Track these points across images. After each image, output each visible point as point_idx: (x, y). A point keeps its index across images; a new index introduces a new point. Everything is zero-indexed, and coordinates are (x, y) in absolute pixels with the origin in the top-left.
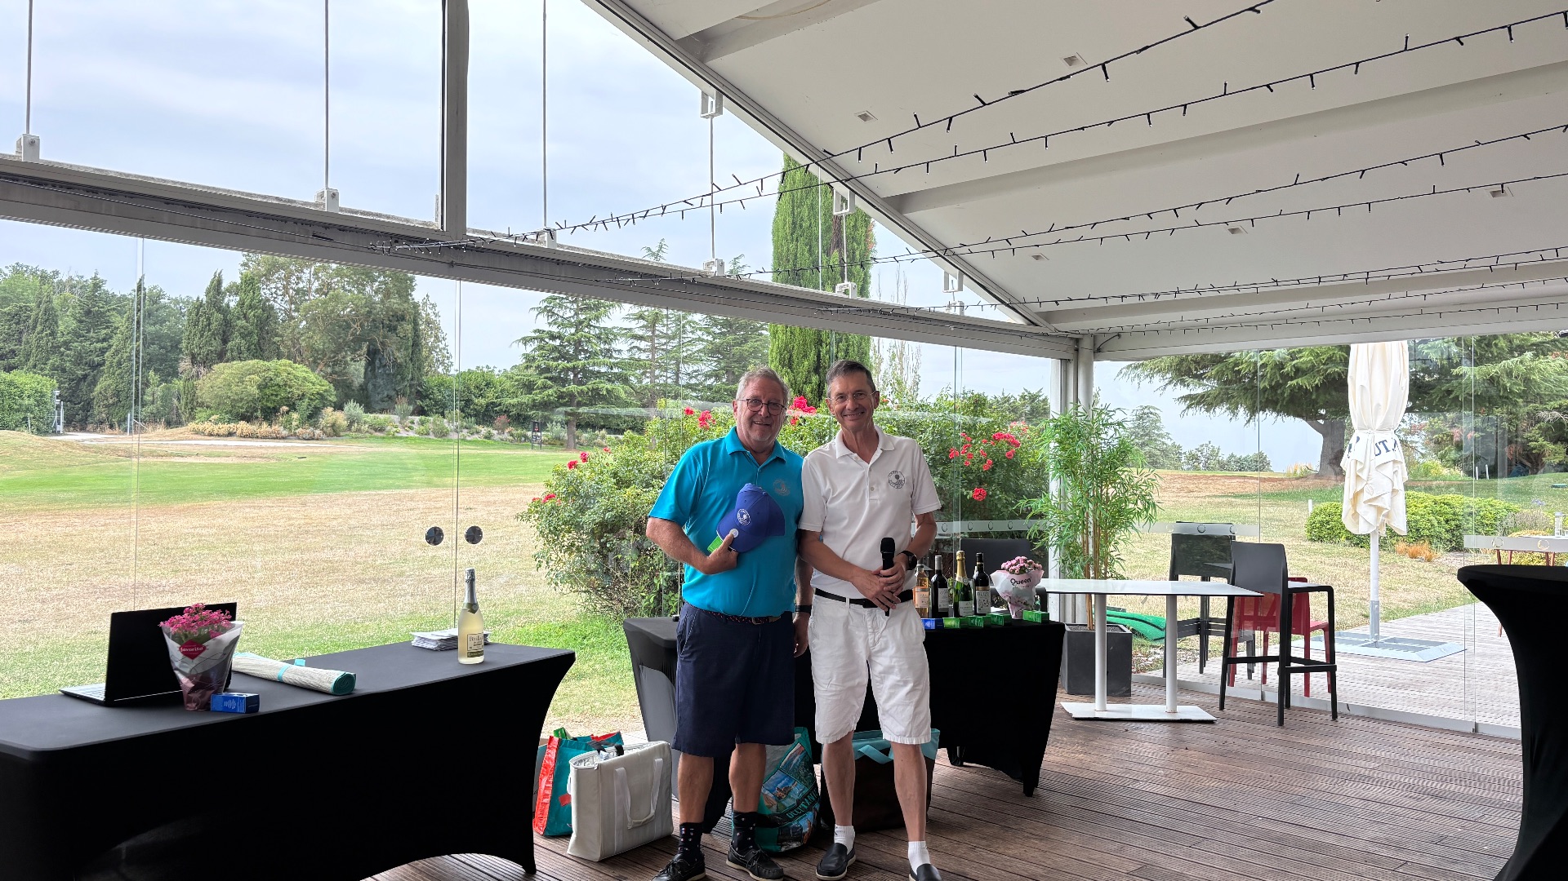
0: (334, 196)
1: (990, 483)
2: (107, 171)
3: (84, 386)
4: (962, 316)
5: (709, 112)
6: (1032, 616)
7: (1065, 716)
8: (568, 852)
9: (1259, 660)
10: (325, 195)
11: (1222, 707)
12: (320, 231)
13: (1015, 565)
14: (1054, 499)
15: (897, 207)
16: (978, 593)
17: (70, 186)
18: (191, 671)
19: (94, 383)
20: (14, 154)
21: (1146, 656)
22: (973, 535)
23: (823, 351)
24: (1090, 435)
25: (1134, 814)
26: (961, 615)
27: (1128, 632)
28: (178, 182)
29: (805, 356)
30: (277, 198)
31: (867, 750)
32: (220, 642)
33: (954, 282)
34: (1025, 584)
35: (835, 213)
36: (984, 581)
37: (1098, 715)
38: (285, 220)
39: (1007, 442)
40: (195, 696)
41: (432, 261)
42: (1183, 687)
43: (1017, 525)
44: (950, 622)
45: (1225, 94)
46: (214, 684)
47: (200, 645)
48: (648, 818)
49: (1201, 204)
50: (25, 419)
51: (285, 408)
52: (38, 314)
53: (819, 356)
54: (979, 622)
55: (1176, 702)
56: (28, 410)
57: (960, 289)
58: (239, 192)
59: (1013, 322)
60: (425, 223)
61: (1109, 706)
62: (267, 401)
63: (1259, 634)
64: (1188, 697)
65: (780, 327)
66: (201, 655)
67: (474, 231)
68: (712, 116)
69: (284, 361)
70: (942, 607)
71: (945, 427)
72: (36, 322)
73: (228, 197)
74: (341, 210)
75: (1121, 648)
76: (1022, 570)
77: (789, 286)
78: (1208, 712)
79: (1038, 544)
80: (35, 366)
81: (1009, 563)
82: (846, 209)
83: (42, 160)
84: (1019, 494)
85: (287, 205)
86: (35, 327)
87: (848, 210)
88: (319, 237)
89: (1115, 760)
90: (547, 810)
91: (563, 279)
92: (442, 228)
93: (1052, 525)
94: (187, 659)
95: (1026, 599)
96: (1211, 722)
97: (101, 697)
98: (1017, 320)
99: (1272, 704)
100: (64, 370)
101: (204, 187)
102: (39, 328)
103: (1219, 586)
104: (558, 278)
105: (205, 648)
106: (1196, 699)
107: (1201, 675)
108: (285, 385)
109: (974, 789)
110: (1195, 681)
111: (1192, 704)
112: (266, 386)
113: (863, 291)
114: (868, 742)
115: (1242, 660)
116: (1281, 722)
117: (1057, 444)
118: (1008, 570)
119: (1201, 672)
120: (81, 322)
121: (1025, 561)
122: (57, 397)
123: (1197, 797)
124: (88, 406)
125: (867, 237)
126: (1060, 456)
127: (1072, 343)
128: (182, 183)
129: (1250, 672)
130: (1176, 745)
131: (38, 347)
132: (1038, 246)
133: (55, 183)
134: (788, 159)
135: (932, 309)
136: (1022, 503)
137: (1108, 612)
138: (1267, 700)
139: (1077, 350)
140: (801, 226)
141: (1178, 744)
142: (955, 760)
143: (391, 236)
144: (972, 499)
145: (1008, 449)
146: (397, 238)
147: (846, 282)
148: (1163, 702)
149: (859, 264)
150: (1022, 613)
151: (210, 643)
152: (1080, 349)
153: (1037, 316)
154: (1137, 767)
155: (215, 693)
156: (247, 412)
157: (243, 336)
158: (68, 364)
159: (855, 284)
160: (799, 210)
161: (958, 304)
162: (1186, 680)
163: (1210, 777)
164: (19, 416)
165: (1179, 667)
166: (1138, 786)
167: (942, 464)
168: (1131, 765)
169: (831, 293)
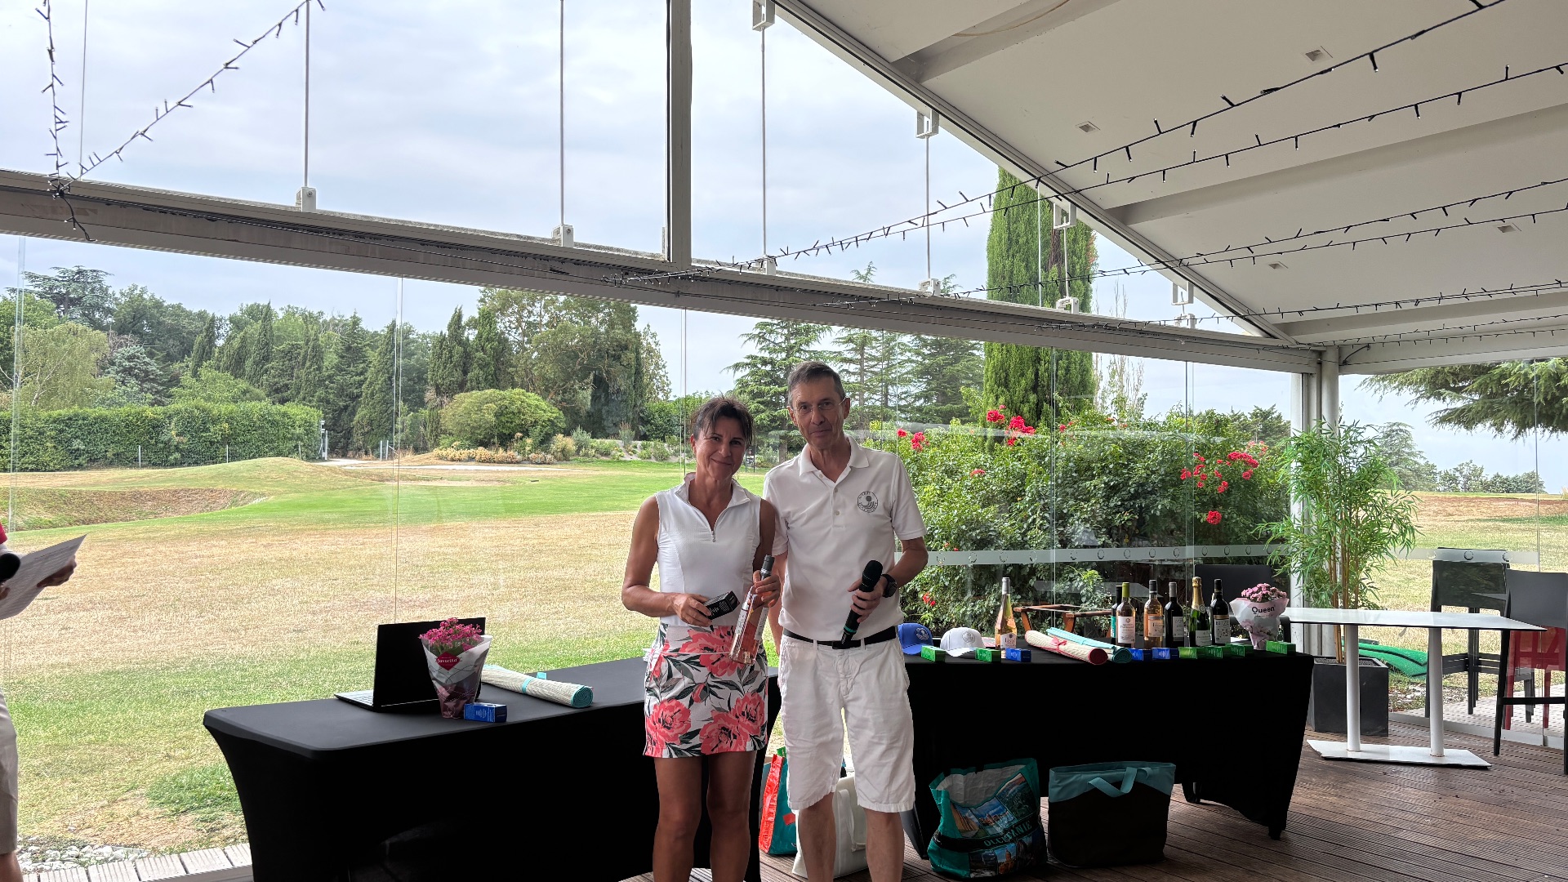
0: (569, 231)
1: (1225, 506)
2: (373, 217)
3: (345, 416)
4: (1193, 330)
5: (925, 132)
6: (1276, 646)
7: (1313, 755)
8: (793, 872)
9: (1539, 701)
10: (561, 231)
11: (1497, 753)
12: (557, 266)
13: (1257, 592)
14: (1297, 522)
15: (1121, 219)
16: (1217, 623)
17: (341, 233)
18: (447, 681)
19: (353, 413)
20: (294, 205)
21: (1405, 694)
22: (1207, 560)
23: (1042, 369)
24: (1337, 453)
25: (1396, 865)
26: (1197, 644)
27: (1383, 666)
28: (432, 225)
29: (1022, 375)
30: (518, 236)
31: (1097, 783)
32: (472, 654)
33: (1184, 294)
34: (1268, 613)
35: (1055, 227)
36: (1223, 609)
37: (1351, 755)
38: (525, 255)
39: (1244, 461)
40: (451, 704)
41: (660, 291)
42: (1450, 730)
43: (1255, 551)
44: (1187, 652)
45: (1507, 79)
46: (467, 694)
47: (454, 657)
49: (1474, 201)
50: (296, 446)
51: (519, 434)
52: (306, 351)
53: (1037, 375)
54: (1219, 654)
55: (1442, 745)
56: (299, 438)
57: (1191, 301)
58: (487, 232)
59: (1248, 334)
60: (653, 255)
61: (1363, 747)
62: (503, 428)
63: (1539, 674)
64: (1456, 740)
65: (996, 345)
66: (456, 666)
67: (698, 261)
68: (928, 136)
69: (517, 390)
70: (1177, 636)
71: (1176, 447)
72: (305, 358)
73: (475, 236)
74: (576, 244)
75: (1375, 684)
76: (1265, 598)
77: (1005, 303)
78: (1481, 757)
79: (1280, 571)
80: (304, 399)
81: (1250, 590)
82: (1067, 222)
83: (318, 210)
84: (1257, 517)
85: (527, 241)
86: (304, 364)
88: (556, 271)
89: (1373, 805)
90: (771, 829)
91: (782, 304)
92: (669, 259)
93: (1295, 550)
94: (444, 670)
95: (1269, 629)
96: (1484, 768)
97: (370, 702)
98: (1255, 333)
99: (1557, 751)
100: (328, 402)
101: (456, 228)
102: (308, 364)
103: (1490, 619)
104: (777, 304)
105: (458, 660)
106: (1466, 743)
107: (1471, 716)
108: (519, 412)
109: (1214, 828)
110: (1466, 722)
111: (1460, 748)
112: (502, 414)
113: (1084, 306)
114: (1098, 775)
115: (1519, 701)
117: (1299, 464)
118: (1249, 598)
119: (1471, 712)
120: (342, 357)
121: (1268, 588)
122: (323, 427)
123: (1471, 850)
124: (349, 434)
125: (1087, 250)
126: (1304, 476)
127: (1314, 355)
129: (1529, 714)
130: (1444, 792)
131: (307, 381)
132: (1281, 253)
133: (329, 231)
134: (1004, 175)
135: (1162, 323)
136: (1261, 527)
137: (1360, 644)
138: (1550, 745)
139: (1320, 363)
140: (1017, 242)
141: (1445, 791)
142: (1191, 797)
143: (622, 268)
144: (1206, 522)
145: (1245, 470)
146: (627, 271)
147: (1067, 298)
148: (1428, 745)
149: (1079, 279)
150: (1265, 643)
151: (462, 656)
152: (1324, 363)
153: (1275, 328)
154: (1400, 814)
155: (467, 703)
156: (485, 438)
157: (481, 367)
158: (331, 396)
159: (1077, 299)
160: (1015, 225)
161: (1189, 317)
162: (1454, 721)
163: (1486, 828)
164: (291, 444)
165: (1445, 707)
166: (1401, 835)
167: (1173, 486)
168: (1393, 812)
169: (1051, 309)
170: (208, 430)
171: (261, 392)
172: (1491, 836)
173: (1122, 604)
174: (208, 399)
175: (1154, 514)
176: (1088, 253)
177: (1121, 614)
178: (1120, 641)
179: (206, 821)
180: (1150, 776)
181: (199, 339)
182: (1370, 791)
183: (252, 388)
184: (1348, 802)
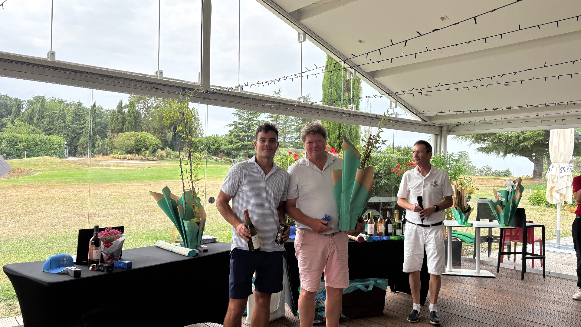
0: (161, 73)
2: (80, 64)
3: (75, 141)
4: (397, 118)
5: (301, 40)
8: (246, 322)
9: (512, 253)
10: (158, 73)
11: (498, 272)
12: (156, 86)
15: (372, 76)
17: (66, 70)
18: (107, 252)
19: (79, 139)
20: (46, 58)
21: (467, 250)
23: (342, 130)
24: (446, 164)
25: (465, 315)
26: (397, 234)
27: (460, 241)
28: (105, 68)
29: (334, 132)
30: (141, 74)
31: (360, 287)
32: (118, 241)
33: (394, 104)
35: (348, 78)
37: (448, 273)
38: (143, 82)
40: (109, 261)
41: (196, 97)
42: (482, 263)
44: (393, 237)
46: (116, 257)
48: (276, 310)
49: (503, 75)
50: (55, 152)
51: (144, 149)
52: (59, 115)
53: (340, 133)
55: (480, 269)
56: (56, 149)
57: (396, 107)
58: (127, 72)
59: (415, 120)
60: (195, 83)
61: (453, 270)
62: (138, 147)
63: (512, 243)
64: (484, 267)
65: (325, 122)
66: (111, 246)
67: (213, 86)
68: (302, 42)
69: (144, 132)
70: (390, 232)
71: (390, 160)
72: (58, 118)
73: (123, 73)
74: (164, 78)
75: (457, 247)
77: (330, 106)
78: (493, 273)
80: (58, 133)
83: (57, 60)
85: (144, 76)
86: (58, 120)
87: (353, 77)
88: (156, 88)
89: (456, 292)
91: (245, 104)
92: (201, 85)
94: (106, 248)
96: (494, 277)
97: (75, 260)
98: (418, 119)
99: (519, 271)
100: (68, 135)
101: (114, 70)
102: (60, 120)
103: (495, 223)
104: (244, 104)
105: (112, 244)
106: (487, 268)
107: (488, 258)
108: (144, 141)
109: (401, 302)
110: (487, 260)
111: (485, 270)
112: (137, 141)
113: (357, 108)
114: (360, 283)
115: (506, 253)
116: (523, 278)
119: (489, 256)
120: (74, 118)
122: (66, 145)
123: (490, 308)
124: (76, 148)
125: (359, 87)
127: (439, 128)
128: (107, 69)
129: (509, 257)
130: (481, 287)
131: (59, 127)
132: (431, 91)
133: (61, 69)
134: (329, 58)
137: (453, 232)
138: (516, 269)
139: (441, 131)
140: (333, 83)
141: (480, 286)
142: (393, 290)
143: (182, 88)
146: (184, 89)
147: (352, 105)
148: (475, 269)
149: (356, 98)
151: (114, 242)
152: (442, 131)
153: (425, 118)
154: (465, 295)
155: (115, 261)
156: (131, 150)
157: (129, 123)
158: (69, 133)
159: (355, 105)
160: (333, 77)
161: (395, 113)
162: (484, 260)
163: (495, 300)
164: (53, 151)
165: (481, 254)
166: (466, 303)
167: (388, 174)
168: (463, 294)
169: (346, 109)
170: (18, 145)
171: (40, 131)
172: (497, 303)
173: (370, 219)
174: (18, 132)
175: (381, 185)
176: (359, 89)
177: (369, 223)
178: (369, 233)
179: (9, 305)
180: (379, 284)
181: (14, 109)
182: (455, 286)
183: (36, 129)
184: (448, 291)
